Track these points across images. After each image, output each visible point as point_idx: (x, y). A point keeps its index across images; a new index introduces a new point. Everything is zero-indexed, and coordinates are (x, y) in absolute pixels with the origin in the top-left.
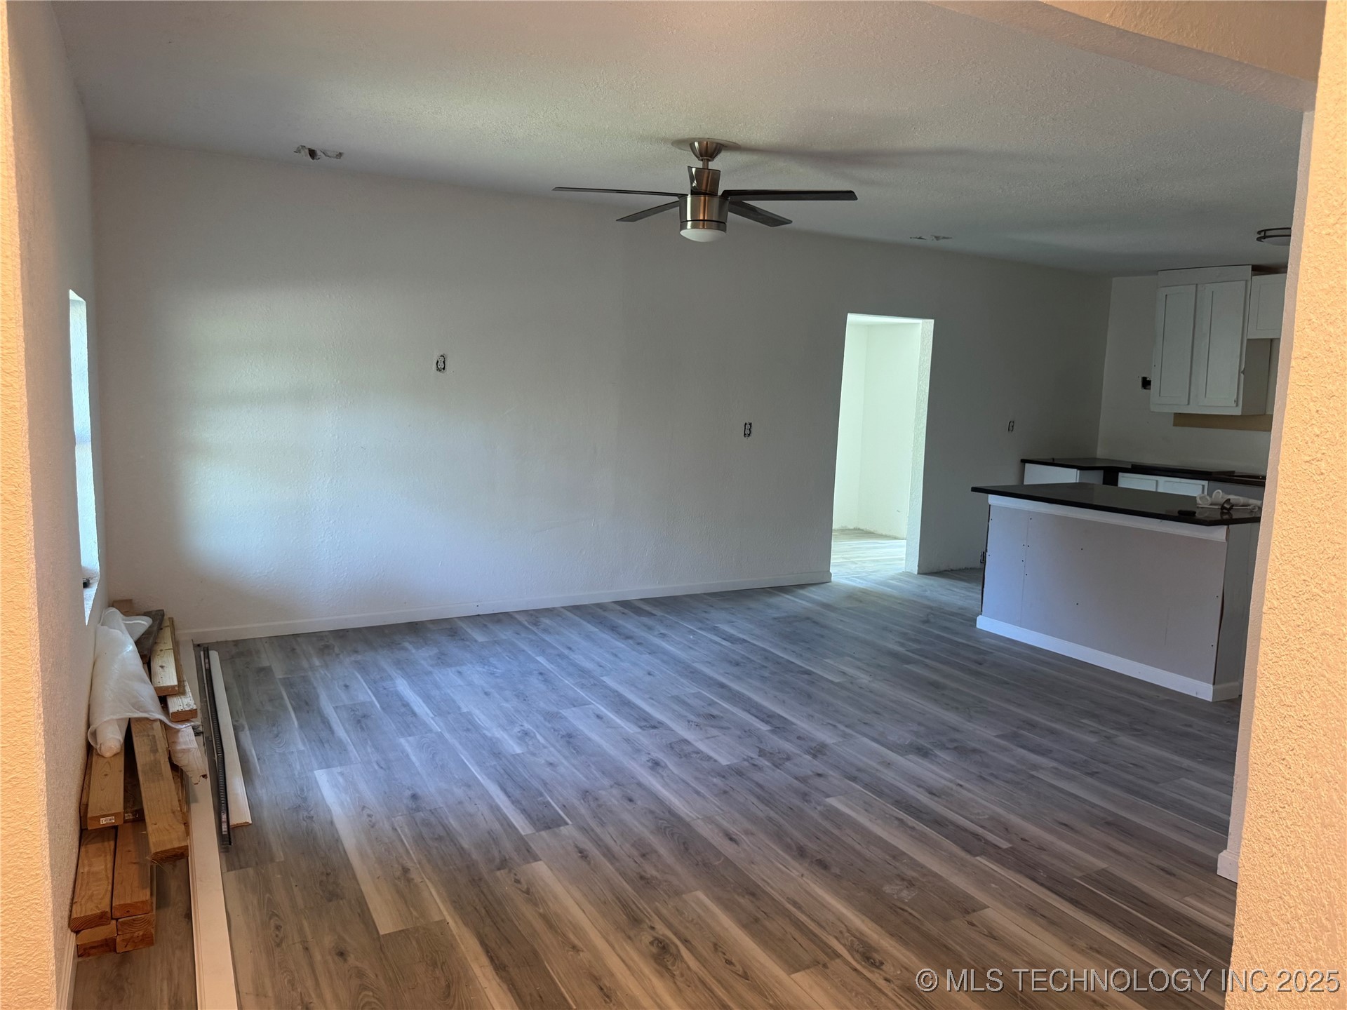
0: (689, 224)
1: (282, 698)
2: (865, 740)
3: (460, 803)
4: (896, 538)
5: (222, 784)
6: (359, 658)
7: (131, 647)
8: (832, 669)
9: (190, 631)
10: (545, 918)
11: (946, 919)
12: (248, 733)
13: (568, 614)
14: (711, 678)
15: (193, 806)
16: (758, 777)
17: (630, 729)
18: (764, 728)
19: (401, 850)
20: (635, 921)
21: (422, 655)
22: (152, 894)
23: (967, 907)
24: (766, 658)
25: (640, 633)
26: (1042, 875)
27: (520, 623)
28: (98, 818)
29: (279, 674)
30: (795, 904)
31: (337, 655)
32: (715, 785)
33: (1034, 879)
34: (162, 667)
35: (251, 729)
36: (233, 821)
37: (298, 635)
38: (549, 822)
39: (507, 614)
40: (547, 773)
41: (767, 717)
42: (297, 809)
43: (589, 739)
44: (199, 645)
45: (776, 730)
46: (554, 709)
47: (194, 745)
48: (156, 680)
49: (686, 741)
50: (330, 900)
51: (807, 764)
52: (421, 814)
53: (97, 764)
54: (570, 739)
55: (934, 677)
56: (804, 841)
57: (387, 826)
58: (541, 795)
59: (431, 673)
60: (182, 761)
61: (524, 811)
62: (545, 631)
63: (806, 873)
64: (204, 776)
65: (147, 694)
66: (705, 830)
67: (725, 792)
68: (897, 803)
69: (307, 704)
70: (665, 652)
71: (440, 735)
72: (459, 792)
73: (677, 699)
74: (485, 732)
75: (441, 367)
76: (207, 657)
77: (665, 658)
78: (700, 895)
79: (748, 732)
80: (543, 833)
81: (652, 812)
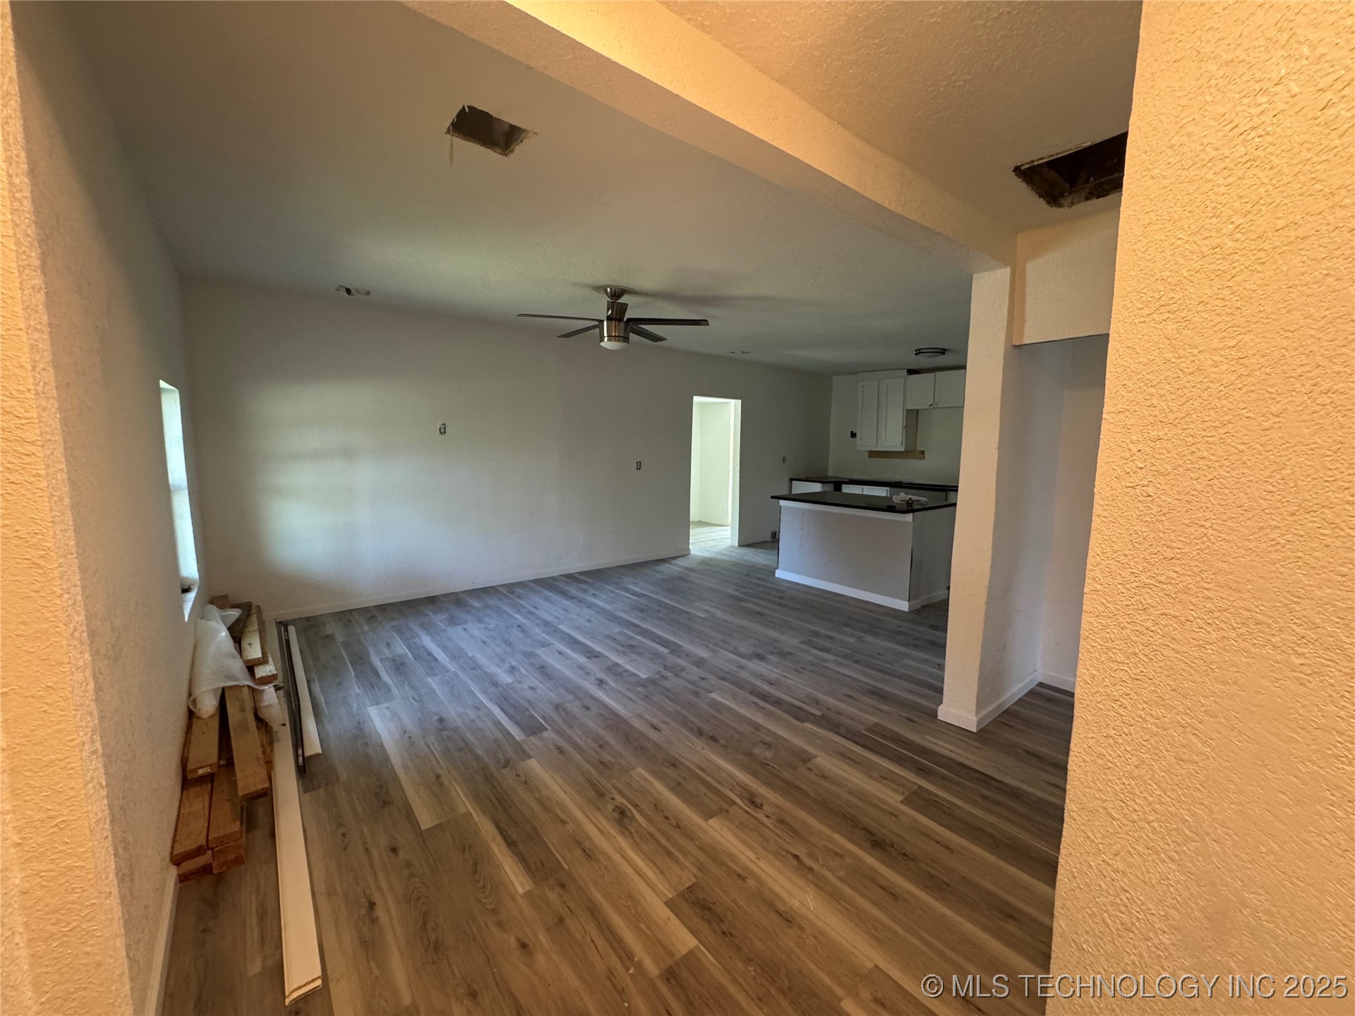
0: (606, 339)
1: (342, 656)
2: (726, 653)
3: (474, 721)
4: (722, 526)
5: (298, 726)
6: (396, 623)
7: (224, 633)
8: (699, 610)
9: (272, 614)
10: (539, 801)
11: (794, 767)
12: (318, 684)
13: (531, 584)
14: (628, 621)
15: (276, 745)
16: (666, 684)
17: (581, 659)
18: (665, 651)
19: (433, 761)
20: (601, 795)
21: (439, 619)
22: (242, 824)
23: (806, 759)
24: (660, 606)
25: (580, 594)
26: (843, 731)
27: (501, 593)
28: (196, 770)
29: (339, 637)
30: (702, 769)
31: (380, 623)
32: (640, 692)
33: (839, 734)
34: (250, 644)
35: (319, 681)
36: (308, 754)
37: (352, 610)
38: (533, 729)
39: (493, 587)
40: (529, 695)
41: (666, 644)
42: (355, 738)
43: (555, 668)
44: (280, 623)
45: (673, 652)
46: (529, 650)
47: (275, 701)
48: (245, 654)
49: (618, 665)
50: (383, 807)
51: (694, 672)
52: (446, 732)
53: (197, 726)
54: (543, 670)
55: (758, 609)
56: (701, 725)
57: (422, 744)
58: (528, 710)
59: (445, 631)
60: (265, 714)
61: (518, 724)
62: (519, 597)
63: (705, 747)
64: (284, 725)
65: (237, 666)
66: (637, 724)
67: (647, 696)
68: (751, 692)
69: (361, 658)
70: (597, 606)
71: (455, 674)
72: (472, 714)
73: (608, 637)
74: (486, 669)
75: (443, 431)
76: (286, 630)
77: (597, 610)
78: (640, 770)
79: (656, 655)
80: (532, 738)
81: (602, 715)
